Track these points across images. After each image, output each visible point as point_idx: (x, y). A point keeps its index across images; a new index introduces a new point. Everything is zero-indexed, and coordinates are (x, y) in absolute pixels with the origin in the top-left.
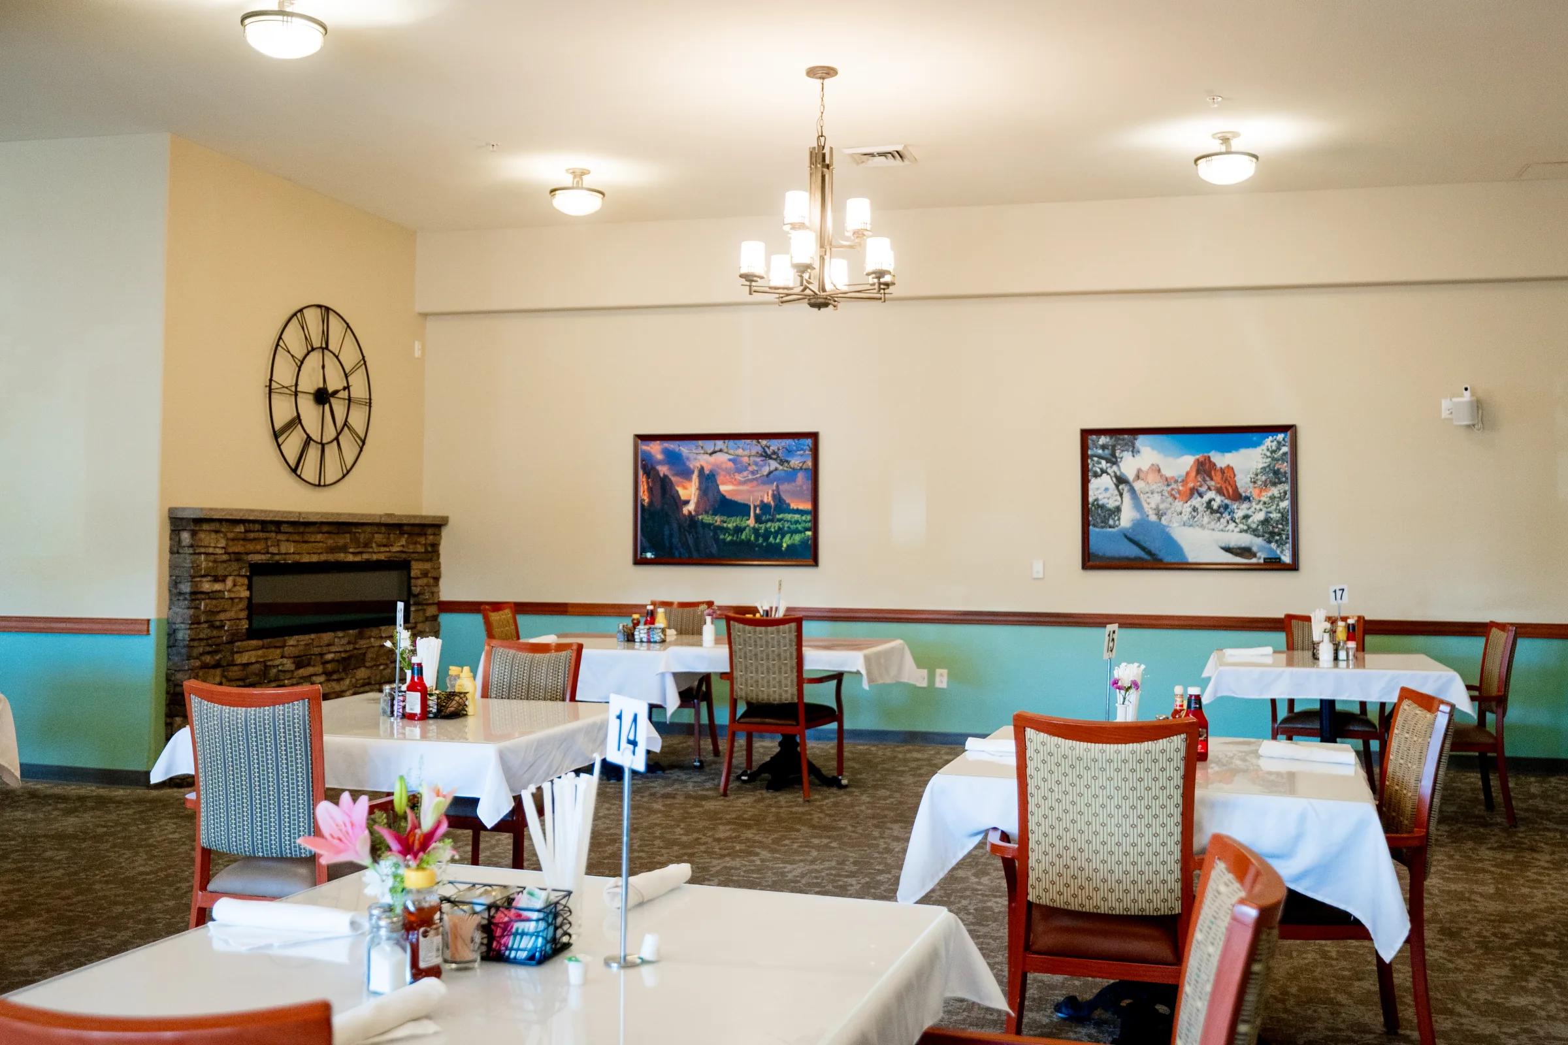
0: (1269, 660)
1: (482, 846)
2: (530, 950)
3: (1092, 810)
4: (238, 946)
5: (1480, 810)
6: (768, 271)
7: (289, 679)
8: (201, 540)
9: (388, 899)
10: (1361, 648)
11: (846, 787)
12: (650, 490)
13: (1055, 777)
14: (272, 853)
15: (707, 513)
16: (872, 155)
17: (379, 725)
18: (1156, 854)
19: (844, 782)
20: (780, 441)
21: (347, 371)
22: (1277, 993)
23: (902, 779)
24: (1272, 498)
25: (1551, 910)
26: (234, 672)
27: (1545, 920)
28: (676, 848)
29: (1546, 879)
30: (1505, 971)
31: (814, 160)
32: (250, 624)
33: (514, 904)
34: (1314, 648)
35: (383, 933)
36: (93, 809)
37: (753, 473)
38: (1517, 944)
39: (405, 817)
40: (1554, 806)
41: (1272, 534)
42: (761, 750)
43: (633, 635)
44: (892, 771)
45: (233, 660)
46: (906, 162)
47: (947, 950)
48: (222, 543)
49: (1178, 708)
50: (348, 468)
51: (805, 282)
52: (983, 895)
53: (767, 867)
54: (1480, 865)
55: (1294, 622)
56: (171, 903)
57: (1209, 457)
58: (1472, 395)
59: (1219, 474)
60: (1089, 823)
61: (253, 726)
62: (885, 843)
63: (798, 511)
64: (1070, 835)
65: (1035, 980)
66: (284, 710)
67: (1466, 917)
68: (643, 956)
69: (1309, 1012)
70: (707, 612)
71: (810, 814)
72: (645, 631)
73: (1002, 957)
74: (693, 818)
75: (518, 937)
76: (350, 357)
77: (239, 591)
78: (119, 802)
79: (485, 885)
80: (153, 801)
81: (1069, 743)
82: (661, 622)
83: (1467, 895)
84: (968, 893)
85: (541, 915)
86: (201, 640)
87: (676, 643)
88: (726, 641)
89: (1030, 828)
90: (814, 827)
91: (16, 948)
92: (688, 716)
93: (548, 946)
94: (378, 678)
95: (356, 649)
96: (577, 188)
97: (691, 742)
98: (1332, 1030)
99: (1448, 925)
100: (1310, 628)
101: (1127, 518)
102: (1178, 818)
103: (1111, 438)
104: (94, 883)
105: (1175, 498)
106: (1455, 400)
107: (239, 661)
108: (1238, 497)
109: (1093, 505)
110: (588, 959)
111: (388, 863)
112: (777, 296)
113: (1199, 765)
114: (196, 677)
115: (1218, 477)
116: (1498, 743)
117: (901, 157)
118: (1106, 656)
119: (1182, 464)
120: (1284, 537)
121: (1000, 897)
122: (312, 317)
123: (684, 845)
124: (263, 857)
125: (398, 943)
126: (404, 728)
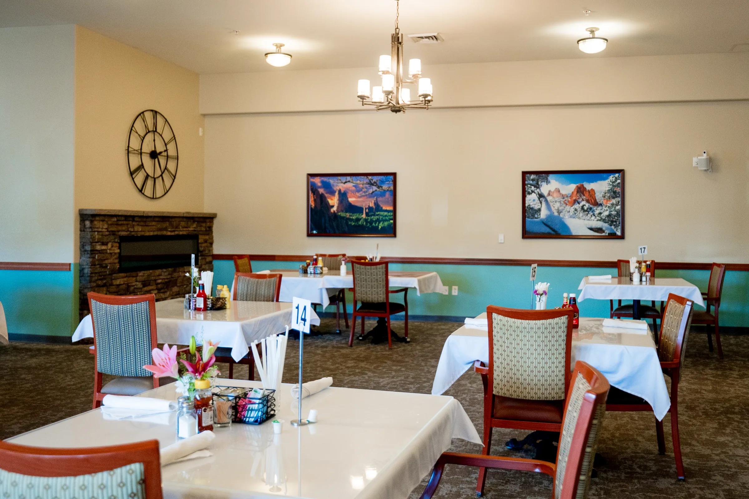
0: (610, 281)
1: (234, 371)
2: (256, 417)
3: (523, 351)
4: (114, 417)
5: (706, 351)
6: (371, 95)
7: (140, 292)
8: (95, 225)
9: (187, 394)
10: (653, 275)
11: (409, 342)
12: (315, 200)
13: (506, 336)
14: (132, 374)
15: (342, 211)
16: (422, 38)
17: (183, 313)
18: (553, 372)
19: (408, 340)
20: (378, 177)
21: (166, 142)
22: (609, 436)
23: (436, 338)
24: (613, 204)
25: (737, 397)
26: (113, 289)
27: (734, 402)
28: (328, 371)
29: (736, 383)
30: (716, 425)
31: (394, 40)
32: (120, 265)
33: (248, 396)
34: (631, 275)
35: (185, 410)
36: (45, 354)
37: (365, 192)
38: (721, 413)
39: (195, 355)
40: (741, 349)
41: (612, 222)
42: (369, 325)
43: (307, 270)
44: (431, 335)
45: (112, 283)
46: (439, 41)
47: (453, 416)
48: (106, 226)
49: (565, 304)
50: (167, 189)
51: (389, 100)
52: (473, 392)
53: (371, 380)
54: (705, 377)
55: (622, 263)
56: (83, 399)
57: (583, 185)
58: (708, 155)
59: (587, 193)
60: (522, 358)
61: (122, 314)
62: (427, 368)
63: (386, 211)
64: (513, 363)
65: (497, 431)
66: (137, 306)
67: (698, 400)
68: (309, 420)
69: (624, 445)
70: (342, 259)
71: (391, 355)
72: (313, 268)
73: (481, 421)
74: (336, 357)
75: (250, 412)
76: (167, 136)
77: (114, 250)
78: (57, 352)
79: (234, 388)
80: (75, 351)
81: (513, 320)
82: (320, 264)
83: (699, 390)
84: (466, 391)
85: (261, 401)
86: (96, 273)
87: (327, 274)
88: (352, 273)
89: (494, 360)
90: (394, 361)
91: (8, 421)
92: (333, 309)
93: (264, 416)
94: (184, 291)
95: (172, 277)
96: (278, 53)
97: (335, 321)
98: (635, 453)
99: (689, 404)
100: (629, 266)
101: (544, 214)
102: (563, 354)
103: (536, 176)
104: (46, 390)
105: (567, 204)
106: (699, 158)
107: (115, 284)
108: (597, 204)
109: (528, 208)
110: (283, 421)
111: (186, 378)
112: (376, 106)
113: (574, 330)
114: (94, 291)
115: (587, 194)
116: (715, 320)
117: (436, 39)
118: (531, 279)
119: (570, 188)
120: (618, 223)
121: (482, 393)
122: (149, 116)
123: (331, 370)
124: (128, 376)
125: (192, 415)
126: (195, 315)
